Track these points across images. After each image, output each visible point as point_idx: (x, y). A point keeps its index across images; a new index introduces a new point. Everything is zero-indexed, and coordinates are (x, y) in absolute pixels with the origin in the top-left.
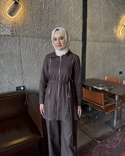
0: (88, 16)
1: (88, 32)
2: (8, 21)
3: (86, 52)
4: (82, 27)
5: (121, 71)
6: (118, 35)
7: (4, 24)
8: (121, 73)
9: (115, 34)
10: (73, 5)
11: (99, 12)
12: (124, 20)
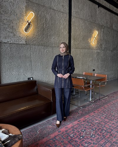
2: (24, 35)
5: (94, 69)
6: (91, 44)
7: (21, 37)
10: (63, 24)
11: (79, 28)
12: (96, 33)
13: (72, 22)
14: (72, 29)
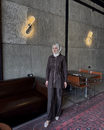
0: (68, 32)
3: (67, 54)
4: (65, 39)
5: (89, 66)
6: (87, 43)
7: (23, 38)
8: (89, 67)
9: (85, 43)
10: (60, 26)
12: (91, 34)
13: (69, 25)
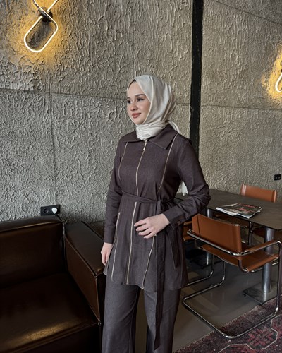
0: (204, 49)
1: (203, 86)
4: (190, 75)
6: (270, 92)
7: (17, 65)
10: (171, 25)
11: (228, 41)
13: (204, 19)
14: (204, 42)
